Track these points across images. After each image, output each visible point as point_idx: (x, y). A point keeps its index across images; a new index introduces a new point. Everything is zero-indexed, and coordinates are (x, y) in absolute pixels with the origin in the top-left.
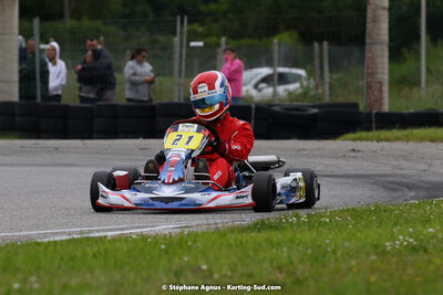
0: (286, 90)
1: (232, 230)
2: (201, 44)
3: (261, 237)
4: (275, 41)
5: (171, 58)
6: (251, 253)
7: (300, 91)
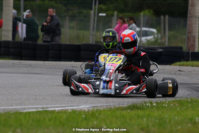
0: (146, 39)
1: (118, 109)
2: (104, 15)
3: (133, 113)
4: (142, 14)
5: (89, 21)
6: (128, 121)
7: (153, 40)
